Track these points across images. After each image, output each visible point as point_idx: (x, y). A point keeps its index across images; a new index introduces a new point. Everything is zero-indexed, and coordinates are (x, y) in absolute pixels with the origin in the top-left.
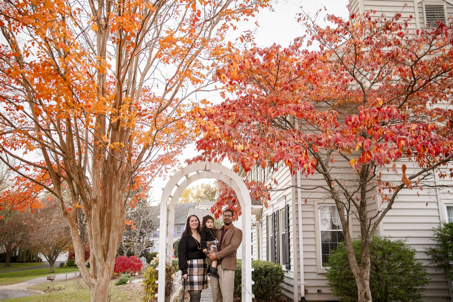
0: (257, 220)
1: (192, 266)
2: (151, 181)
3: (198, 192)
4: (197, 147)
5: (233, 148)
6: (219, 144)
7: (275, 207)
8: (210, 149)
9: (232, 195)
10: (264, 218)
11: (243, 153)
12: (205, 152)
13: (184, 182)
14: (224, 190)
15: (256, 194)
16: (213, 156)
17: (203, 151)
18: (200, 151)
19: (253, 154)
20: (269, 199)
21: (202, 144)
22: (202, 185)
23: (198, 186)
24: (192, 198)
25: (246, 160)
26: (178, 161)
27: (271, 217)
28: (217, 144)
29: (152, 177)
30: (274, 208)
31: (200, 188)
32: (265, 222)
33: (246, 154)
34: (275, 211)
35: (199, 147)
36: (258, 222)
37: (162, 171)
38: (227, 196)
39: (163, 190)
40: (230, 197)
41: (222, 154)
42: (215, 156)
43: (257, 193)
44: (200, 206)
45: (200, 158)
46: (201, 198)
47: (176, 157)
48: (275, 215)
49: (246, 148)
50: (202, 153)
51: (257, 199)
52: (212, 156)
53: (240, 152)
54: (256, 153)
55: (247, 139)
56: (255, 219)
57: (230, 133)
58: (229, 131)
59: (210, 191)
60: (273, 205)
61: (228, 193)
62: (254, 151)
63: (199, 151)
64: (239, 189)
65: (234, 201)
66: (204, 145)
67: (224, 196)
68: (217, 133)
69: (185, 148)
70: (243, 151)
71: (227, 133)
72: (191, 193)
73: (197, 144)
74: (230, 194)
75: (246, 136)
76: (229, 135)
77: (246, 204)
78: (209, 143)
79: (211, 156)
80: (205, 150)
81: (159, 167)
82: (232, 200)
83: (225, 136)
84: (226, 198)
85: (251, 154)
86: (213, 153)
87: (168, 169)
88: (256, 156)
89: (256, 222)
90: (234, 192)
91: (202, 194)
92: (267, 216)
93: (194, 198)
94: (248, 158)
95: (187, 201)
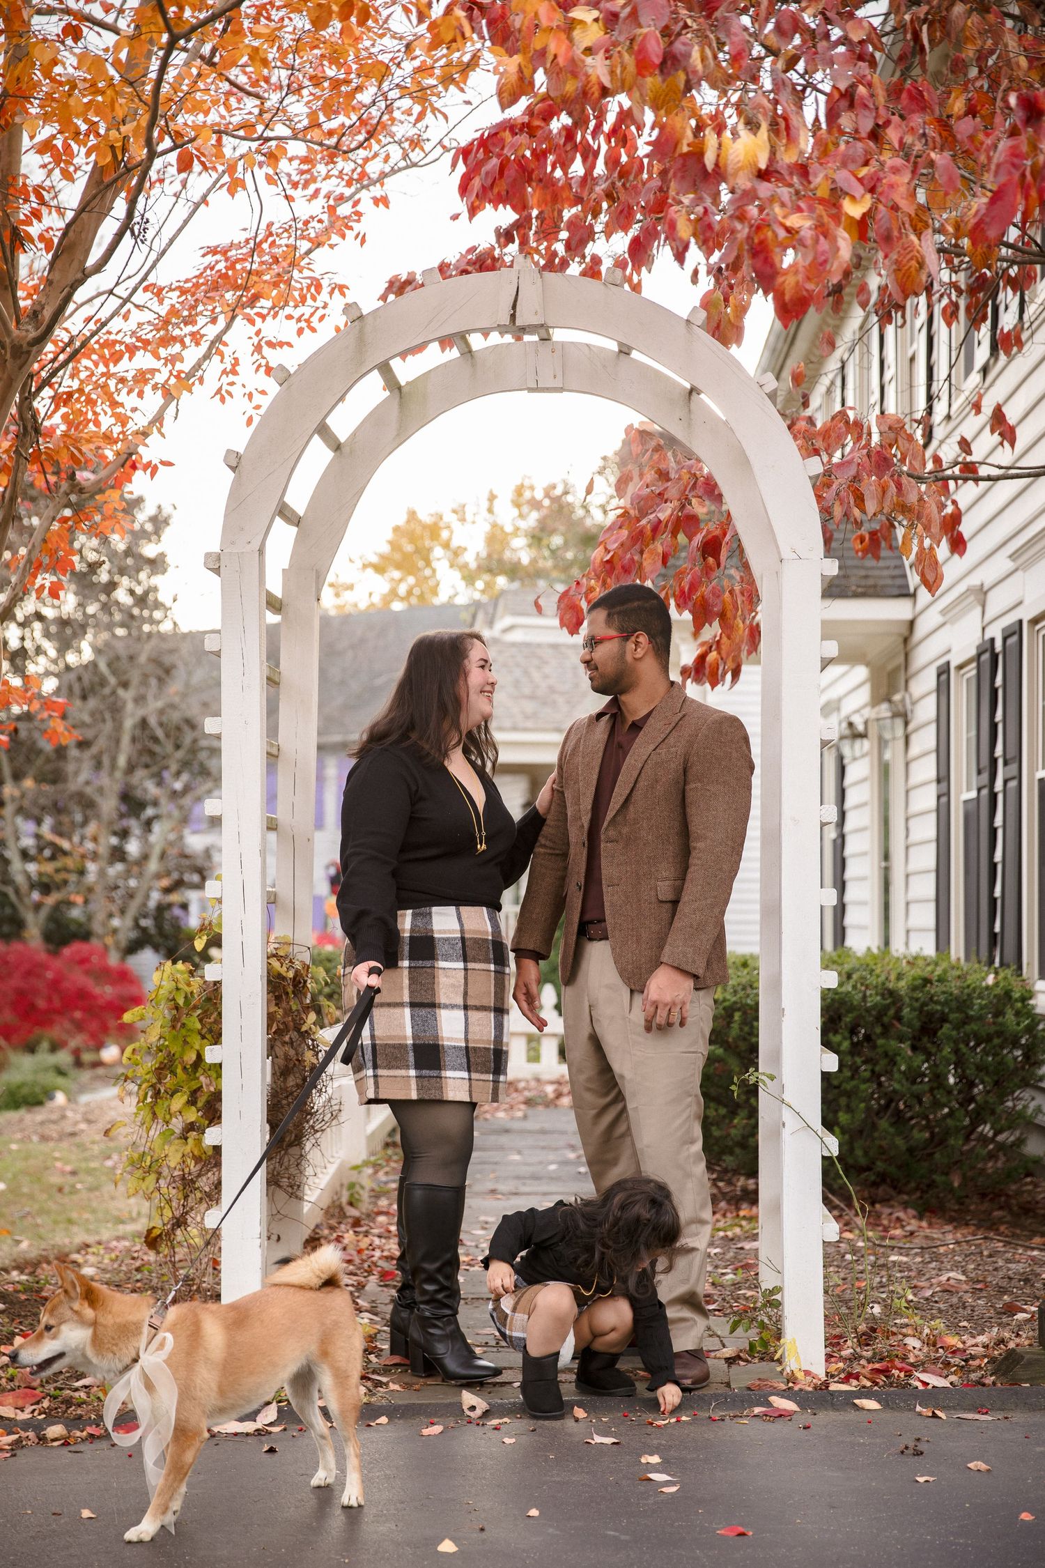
0: (876, 700)
1: (425, 947)
2: (158, 419)
3: (497, 538)
4: (464, 189)
5: (697, 154)
6: (612, 161)
7: (997, 602)
8: (555, 195)
9: (700, 508)
10: (925, 683)
11: (765, 189)
12: (517, 225)
13: (375, 418)
14: (650, 476)
15: (860, 500)
16: (576, 246)
17: (506, 216)
18: (480, 216)
19: (837, 194)
20: (958, 545)
21: (494, 162)
22: (519, 491)
23: (492, 498)
24: (456, 575)
25: (782, 234)
26: (342, 289)
27: (971, 671)
28: (600, 168)
29: (169, 395)
30: (990, 614)
31: (507, 515)
32: (926, 710)
33: (784, 192)
34: (996, 632)
35: (476, 183)
36: (884, 710)
37: (236, 362)
38: (665, 513)
39: (235, 462)
40: (686, 522)
41: (635, 230)
42: (583, 243)
43: (870, 484)
44: (508, 621)
45: (483, 262)
46: (513, 571)
47: (322, 261)
48: (994, 657)
49: (787, 158)
50: (498, 232)
51: (876, 542)
52: (568, 246)
53: (744, 182)
54: (858, 190)
55: (799, 97)
56: (864, 695)
57: (678, 47)
58: (666, 32)
59: (572, 524)
60: (981, 594)
61: (673, 491)
62: (843, 177)
63: (473, 211)
64: (743, 462)
65: (711, 548)
66: (511, 172)
67: (643, 513)
68: (589, 51)
69: (382, 201)
70: (763, 175)
71: (656, 49)
72: (446, 546)
73: (461, 168)
74: (685, 502)
75: (793, 76)
76: (670, 62)
77: (786, 553)
78: (540, 156)
79: (560, 248)
80: (521, 206)
81: (211, 332)
82: (698, 539)
83: (643, 66)
84: (657, 527)
85: (823, 192)
86: (573, 225)
87: (271, 344)
88: (855, 210)
89: (868, 713)
90: (711, 490)
91: (519, 548)
92: (944, 671)
93: (470, 579)
94: (794, 221)
95: (421, 597)
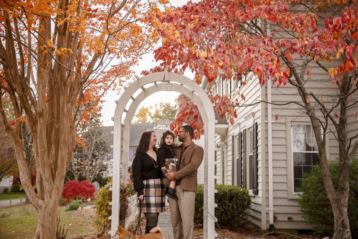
0: (221, 141)
2: (103, 94)
3: (157, 112)
4: (155, 57)
5: (195, 55)
6: (179, 53)
7: (242, 125)
8: (170, 59)
9: (194, 110)
10: (230, 138)
11: (206, 61)
12: (164, 63)
13: (140, 94)
14: (185, 105)
15: (221, 109)
17: (162, 61)
18: (158, 62)
19: (218, 62)
20: (236, 116)
21: (160, 53)
22: (161, 104)
23: (156, 105)
24: (150, 117)
25: (209, 68)
26: (134, 72)
27: (238, 137)
28: (177, 54)
29: (105, 90)
30: (241, 127)
31: (159, 108)
32: (230, 143)
33: (210, 61)
34: (242, 130)
35: (157, 56)
36: (223, 143)
37: (116, 84)
38: (188, 111)
39: (117, 102)
40: (192, 113)
41: (183, 65)
42: (175, 66)
43: (222, 107)
44: (159, 126)
45: (158, 69)
46: (160, 117)
47: (131, 68)
48: (242, 135)
49: (210, 56)
50: (160, 64)
51: (223, 116)
52: (172, 67)
53: (203, 59)
54: (221, 61)
55: (211, 45)
56: (219, 140)
57: (192, 38)
58: (190, 35)
59: (170, 109)
60: (239, 124)
61: (190, 108)
62: (219, 59)
63: (157, 61)
64: (202, 103)
65: (196, 117)
66: (163, 55)
67: (184, 111)
68: (177, 38)
69: (141, 58)
70: (206, 58)
71: (189, 38)
72: (149, 113)
73: (155, 54)
74: (191, 109)
75: (210, 42)
76: (191, 40)
77: (209, 119)
78: (168, 52)
79: (171, 67)
80: (164, 60)
81: (113, 79)
82: (194, 116)
83: (186, 41)
84: (187, 113)
85: (216, 61)
86: (173, 63)
87: (122, 81)
88: (221, 64)
89: (220, 143)
90: (196, 107)
91: (161, 114)
92: (233, 137)
93: (152, 118)
94: (211, 66)
95: (144, 121)
